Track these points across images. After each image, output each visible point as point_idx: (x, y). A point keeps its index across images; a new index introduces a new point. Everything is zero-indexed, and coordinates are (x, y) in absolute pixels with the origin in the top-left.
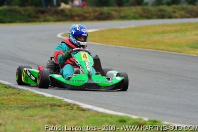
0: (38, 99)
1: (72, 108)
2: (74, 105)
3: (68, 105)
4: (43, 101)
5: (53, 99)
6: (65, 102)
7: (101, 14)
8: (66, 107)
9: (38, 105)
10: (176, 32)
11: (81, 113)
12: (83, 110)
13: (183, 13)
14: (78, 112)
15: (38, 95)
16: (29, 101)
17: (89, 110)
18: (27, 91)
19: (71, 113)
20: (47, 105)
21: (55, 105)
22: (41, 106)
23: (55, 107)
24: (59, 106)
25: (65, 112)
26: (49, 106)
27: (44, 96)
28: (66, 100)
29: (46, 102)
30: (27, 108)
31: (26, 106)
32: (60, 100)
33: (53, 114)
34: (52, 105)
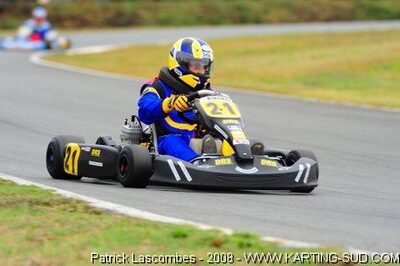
0: (3, 190)
1: (75, 210)
2: (79, 202)
3: (66, 201)
4: (13, 194)
5: (33, 189)
6: (59, 195)
7: (119, 14)
8: (62, 206)
9: (4, 202)
10: (273, 51)
11: (94, 219)
12: (97, 212)
13: (284, 13)
14: (86, 216)
17: (108, 212)
19: (73, 217)
20: (21, 201)
21: (38, 203)
22: (9, 204)
23: (39, 207)
24: (47, 204)
25: (61, 216)
26: (26, 204)
27: (13, 184)
28: (60, 191)
29: (19, 196)
32: (49, 193)
33: (35, 220)
34: (32, 203)
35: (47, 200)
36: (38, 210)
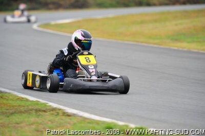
0: (23, 103)
1: (58, 114)
2: (60, 109)
3: (54, 109)
4: (27, 106)
5: (37, 103)
6: (50, 106)
8: (52, 112)
9: (23, 111)
11: (67, 119)
12: (69, 115)
14: (64, 118)
15: (22, 99)
16: (13, 106)
17: (74, 115)
18: (9, 93)
19: (57, 119)
20: (32, 110)
21: (40, 111)
22: (26, 112)
23: (41, 113)
24: (44, 111)
25: (51, 118)
26: (34, 111)
27: (27, 100)
28: (50, 104)
29: (30, 107)
30: (12, 114)
31: (11, 111)
32: (45, 105)
33: (39, 120)
34: (37, 111)
35: (44, 109)
36: (39, 115)
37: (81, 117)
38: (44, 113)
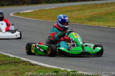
0: (6, 59)
1: (27, 64)
2: (28, 62)
3: (24, 62)
4: (9, 60)
5: (15, 58)
6: (22, 60)
11: (32, 67)
12: (33, 65)
14: (30, 66)
15: (6, 56)
16: (1, 60)
17: (36, 65)
19: (26, 67)
20: (12, 62)
22: (9, 63)
23: (17, 64)
24: (19, 63)
25: (23, 67)
27: (9, 57)
28: (22, 58)
32: (19, 59)
33: (16, 68)
34: (15, 63)
36: (16, 65)
37: (40, 65)
38: (19, 64)
